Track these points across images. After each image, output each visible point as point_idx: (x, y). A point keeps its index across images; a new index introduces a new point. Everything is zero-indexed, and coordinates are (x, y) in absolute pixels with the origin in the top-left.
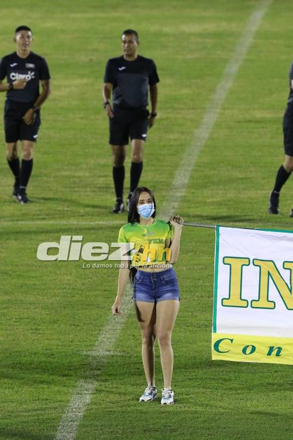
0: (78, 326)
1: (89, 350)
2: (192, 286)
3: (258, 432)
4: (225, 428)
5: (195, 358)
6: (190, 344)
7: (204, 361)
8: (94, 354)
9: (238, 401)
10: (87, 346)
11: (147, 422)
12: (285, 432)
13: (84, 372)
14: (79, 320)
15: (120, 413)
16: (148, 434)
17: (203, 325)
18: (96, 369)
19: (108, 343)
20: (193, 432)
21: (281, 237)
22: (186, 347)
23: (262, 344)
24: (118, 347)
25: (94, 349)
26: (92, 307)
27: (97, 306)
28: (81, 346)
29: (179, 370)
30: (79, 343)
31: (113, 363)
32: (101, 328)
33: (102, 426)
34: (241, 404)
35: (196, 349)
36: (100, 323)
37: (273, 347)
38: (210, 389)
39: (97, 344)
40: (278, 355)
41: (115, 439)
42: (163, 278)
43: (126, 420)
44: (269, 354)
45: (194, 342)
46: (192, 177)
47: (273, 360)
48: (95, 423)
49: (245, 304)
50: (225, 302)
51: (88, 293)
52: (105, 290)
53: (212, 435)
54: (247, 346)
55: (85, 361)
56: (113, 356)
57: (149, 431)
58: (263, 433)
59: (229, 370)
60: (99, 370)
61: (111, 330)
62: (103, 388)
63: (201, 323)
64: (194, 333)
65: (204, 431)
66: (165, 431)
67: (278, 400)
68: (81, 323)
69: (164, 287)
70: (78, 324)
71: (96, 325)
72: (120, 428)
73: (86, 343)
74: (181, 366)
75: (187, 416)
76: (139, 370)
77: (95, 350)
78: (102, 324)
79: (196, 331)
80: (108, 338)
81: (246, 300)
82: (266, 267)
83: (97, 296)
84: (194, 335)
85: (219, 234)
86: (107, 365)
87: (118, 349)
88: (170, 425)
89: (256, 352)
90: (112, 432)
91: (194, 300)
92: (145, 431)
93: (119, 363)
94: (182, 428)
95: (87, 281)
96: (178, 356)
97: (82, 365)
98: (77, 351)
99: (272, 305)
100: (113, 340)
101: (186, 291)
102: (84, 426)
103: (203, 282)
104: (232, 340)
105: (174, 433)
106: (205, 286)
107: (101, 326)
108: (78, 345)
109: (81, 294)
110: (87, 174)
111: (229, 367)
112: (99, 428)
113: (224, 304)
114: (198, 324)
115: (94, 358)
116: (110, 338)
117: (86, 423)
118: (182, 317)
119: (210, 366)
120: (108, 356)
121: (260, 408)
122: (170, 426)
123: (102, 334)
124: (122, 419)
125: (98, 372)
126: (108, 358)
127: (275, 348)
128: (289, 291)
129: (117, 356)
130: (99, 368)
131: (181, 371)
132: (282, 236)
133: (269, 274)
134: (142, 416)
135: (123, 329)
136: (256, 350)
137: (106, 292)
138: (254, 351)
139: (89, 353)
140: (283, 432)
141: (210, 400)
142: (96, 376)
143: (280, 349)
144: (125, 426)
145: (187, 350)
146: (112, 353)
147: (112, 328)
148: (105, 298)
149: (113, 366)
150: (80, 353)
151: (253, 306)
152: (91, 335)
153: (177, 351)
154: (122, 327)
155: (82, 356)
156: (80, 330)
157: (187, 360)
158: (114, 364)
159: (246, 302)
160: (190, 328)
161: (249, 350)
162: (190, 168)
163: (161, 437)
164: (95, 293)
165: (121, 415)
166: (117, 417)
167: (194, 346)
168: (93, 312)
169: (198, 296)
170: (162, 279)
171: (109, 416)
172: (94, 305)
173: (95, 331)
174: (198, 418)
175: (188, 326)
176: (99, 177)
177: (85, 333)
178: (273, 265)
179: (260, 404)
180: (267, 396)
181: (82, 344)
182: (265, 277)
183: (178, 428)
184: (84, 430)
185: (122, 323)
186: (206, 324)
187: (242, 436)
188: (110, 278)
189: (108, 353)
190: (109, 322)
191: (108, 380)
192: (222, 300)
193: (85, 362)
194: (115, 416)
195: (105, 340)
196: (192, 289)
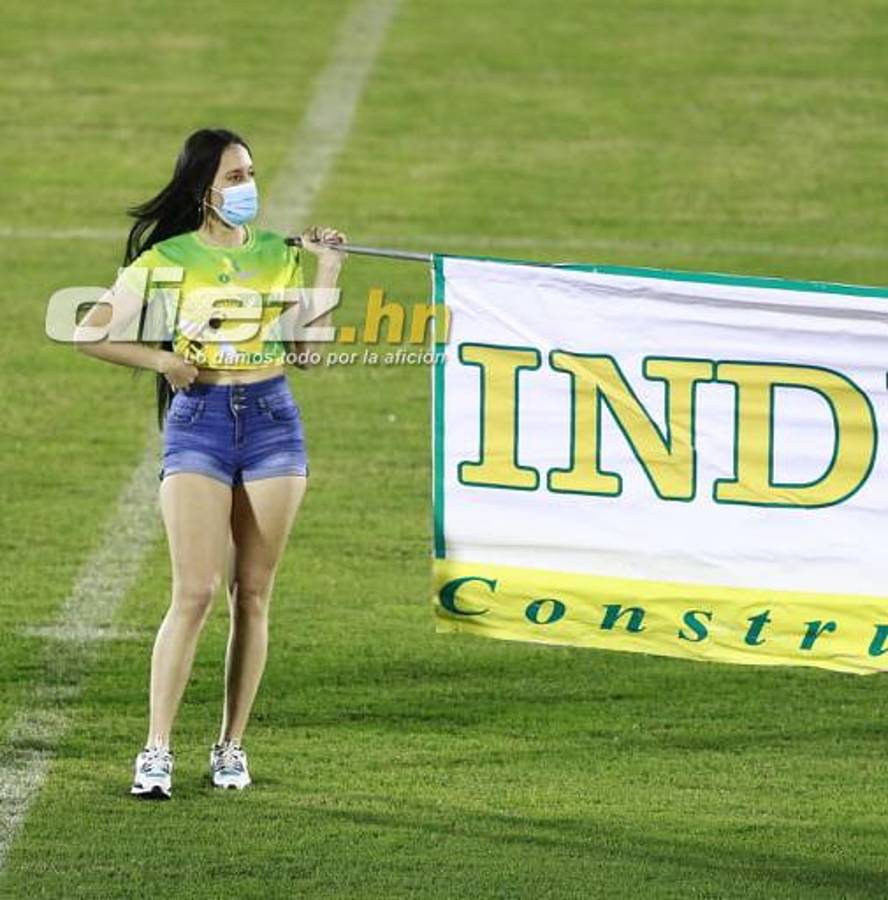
0: (12, 548)
1: (44, 624)
2: (365, 432)
3: (560, 881)
4: (460, 867)
5: (369, 654)
6: (355, 608)
7: (396, 663)
8: (59, 634)
9: (501, 786)
10: (37, 611)
11: (219, 845)
12: (642, 885)
13: (29, 689)
14: (14, 531)
15: (138, 818)
16: (219, 885)
17: (396, 550)
18: (63, 683)
19: (102, 603)
20: (362, 878)
21: (635, 290)
22: (344, 618)
23: (584, 597)
24: (134, 616)
25: (62, 619)
26: (54, 491)
27: (70, 488)
28: (18, 609)
29: (319, 690)
30: (12, 602)
31: (117, 664)
32: (82, 556)
33: (81, 856)
34: (509, 795)
35: (374, 624)
36: (80, 540)
37: (619, 607)
38: (416, 748)
39: (68, 605)
40: (633, 628)
41: (119, 896)
42: (266, 403)
43: (155, 841)
44: (607, 624)
45: (366, 604)
46: (366, 100)
47: (619, 641)
48: (60, 846)
49: (528, 479)
50: (469, 474)
51: (43, 449)
52: (95, 442)
53: (419, 888)
54: (541, 602)
55: (32, 656)
56: (118, 643)
57: (225, 875)
58: (577, 885)
59: (473, 689)
60: (73, 683)
61: (113, 561)
62: (88, 742)
63: (391, 543)
64: (366, 577)
65: (393, 878)
66: (274, 875)
67: (624, 784)
68: (19, 539)
69: (270, 433)
70: (10, 542)
71: (65, 548)
72: (135, 864)
73: (35, 602)
74: (327, 675)
75: (343, 828)
76: (198, 687)
77: (62, 624)
78: (85, 543)
79: (373, 569)
80: (102, 587)
81: (530, 469)
82: (589, 377)
83: (70, 457)
84: (366, 582)
85: (443, 279)
86: (100, 669)
87: (133, 622)
88: (290, 855)
89: (568, 619)
90: (112, 875)
91: (369, 474)
92: (212, 873)
93: (136, 663)
94: (329, 865)
95: (38, 413)
96: (319, 646)
97: (21, 669)
98: (8, 624)
99: (611, 485)
100: (119, 594)
101: (346, 448)
102: (26, 855)
103: (399, 419)
104: (492, 584)
105: (302, 883)
106: (404, 433)
107: (80, 550)
108: (10, 607)
109: (22, 452)
110: (46, 83)
111: (475, 680)
112: (72, 862)
113: (465, 479)
114: (378, 548)
115: (60, 647)
116: (109, 588)
117: (33, 846)
118: (333, 526)
119: (415, 677)
120: (102, 641)
121: (566, 806)
122: (290, 860)
123: (85, 575)
124: (143, 836)
125: (70, 691)
126: (102, 649)
127: (622, 610)
128: (661, 444)
129: (129, 643)
130: (72, 678)
131: (325, 692)
132: (636, 287)
133: (600, 394)
134: (204, 829)
135: (149, 561)
136: (567, 613)
137: (99, 447)
138: (562, 613)
139: (45, 632)
140: (636, 885)
141: (413, 783)
142: (63, 704)
143: (638, 614)
144: (153, 859)
145: (346, 629)
146: (113, 634)
147: (115, 557)
148: (97, 464)
149: (119, 674)
150: (16, 630)
151: (554, 486)
152: (51, 577)
153: (315, 630)
154: (147, 553)
155: (23, 640)
156: (17, 563)
157: (345, 657)
158: (121, 669)
159: (532, 474)
160: (356, 561)
161: (543, 614)
162: (361, 70)
163: (262, 893)
164: (63, 449)
165: (141, 824)
166: (129, 828)
167: (368, 616)
168: (57, 507)
169: (380, 463)
170: (263, 406)
171: (103, 826)
172: (59, 485)
173: (63, 564)
174: (376, 836)
175: (349, 554)
176: (84, 92)
177: (32, 572)
178: (612, 367)
179: (568, 795)
180: (589, 771)
181: (23, 604)
182: (587, 407)
183: (314, 868)
184: (25, 866)
185: (148, 542)
186: (404, 548)
187: (512, 894)
188: (112, 405)
189: (101, 633)
190: (107, 539)
191: (102, 715)
192: (460, 466)
193: (33, 659)
194: (122, 825)
195: (93, 592)
196: (363, 439)
